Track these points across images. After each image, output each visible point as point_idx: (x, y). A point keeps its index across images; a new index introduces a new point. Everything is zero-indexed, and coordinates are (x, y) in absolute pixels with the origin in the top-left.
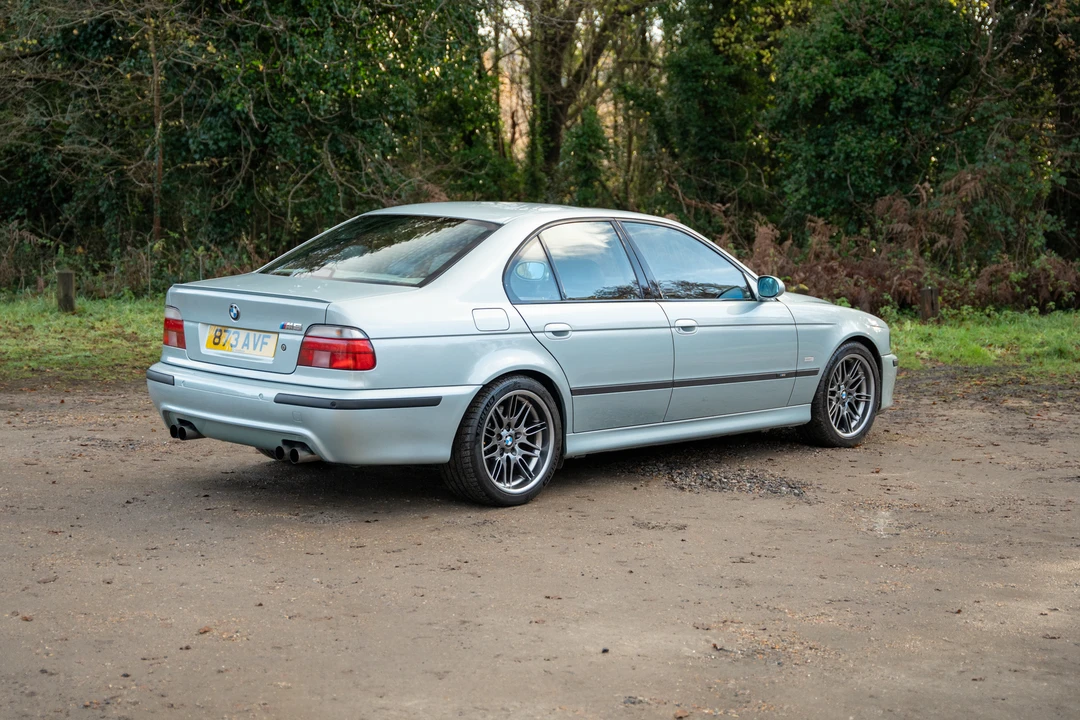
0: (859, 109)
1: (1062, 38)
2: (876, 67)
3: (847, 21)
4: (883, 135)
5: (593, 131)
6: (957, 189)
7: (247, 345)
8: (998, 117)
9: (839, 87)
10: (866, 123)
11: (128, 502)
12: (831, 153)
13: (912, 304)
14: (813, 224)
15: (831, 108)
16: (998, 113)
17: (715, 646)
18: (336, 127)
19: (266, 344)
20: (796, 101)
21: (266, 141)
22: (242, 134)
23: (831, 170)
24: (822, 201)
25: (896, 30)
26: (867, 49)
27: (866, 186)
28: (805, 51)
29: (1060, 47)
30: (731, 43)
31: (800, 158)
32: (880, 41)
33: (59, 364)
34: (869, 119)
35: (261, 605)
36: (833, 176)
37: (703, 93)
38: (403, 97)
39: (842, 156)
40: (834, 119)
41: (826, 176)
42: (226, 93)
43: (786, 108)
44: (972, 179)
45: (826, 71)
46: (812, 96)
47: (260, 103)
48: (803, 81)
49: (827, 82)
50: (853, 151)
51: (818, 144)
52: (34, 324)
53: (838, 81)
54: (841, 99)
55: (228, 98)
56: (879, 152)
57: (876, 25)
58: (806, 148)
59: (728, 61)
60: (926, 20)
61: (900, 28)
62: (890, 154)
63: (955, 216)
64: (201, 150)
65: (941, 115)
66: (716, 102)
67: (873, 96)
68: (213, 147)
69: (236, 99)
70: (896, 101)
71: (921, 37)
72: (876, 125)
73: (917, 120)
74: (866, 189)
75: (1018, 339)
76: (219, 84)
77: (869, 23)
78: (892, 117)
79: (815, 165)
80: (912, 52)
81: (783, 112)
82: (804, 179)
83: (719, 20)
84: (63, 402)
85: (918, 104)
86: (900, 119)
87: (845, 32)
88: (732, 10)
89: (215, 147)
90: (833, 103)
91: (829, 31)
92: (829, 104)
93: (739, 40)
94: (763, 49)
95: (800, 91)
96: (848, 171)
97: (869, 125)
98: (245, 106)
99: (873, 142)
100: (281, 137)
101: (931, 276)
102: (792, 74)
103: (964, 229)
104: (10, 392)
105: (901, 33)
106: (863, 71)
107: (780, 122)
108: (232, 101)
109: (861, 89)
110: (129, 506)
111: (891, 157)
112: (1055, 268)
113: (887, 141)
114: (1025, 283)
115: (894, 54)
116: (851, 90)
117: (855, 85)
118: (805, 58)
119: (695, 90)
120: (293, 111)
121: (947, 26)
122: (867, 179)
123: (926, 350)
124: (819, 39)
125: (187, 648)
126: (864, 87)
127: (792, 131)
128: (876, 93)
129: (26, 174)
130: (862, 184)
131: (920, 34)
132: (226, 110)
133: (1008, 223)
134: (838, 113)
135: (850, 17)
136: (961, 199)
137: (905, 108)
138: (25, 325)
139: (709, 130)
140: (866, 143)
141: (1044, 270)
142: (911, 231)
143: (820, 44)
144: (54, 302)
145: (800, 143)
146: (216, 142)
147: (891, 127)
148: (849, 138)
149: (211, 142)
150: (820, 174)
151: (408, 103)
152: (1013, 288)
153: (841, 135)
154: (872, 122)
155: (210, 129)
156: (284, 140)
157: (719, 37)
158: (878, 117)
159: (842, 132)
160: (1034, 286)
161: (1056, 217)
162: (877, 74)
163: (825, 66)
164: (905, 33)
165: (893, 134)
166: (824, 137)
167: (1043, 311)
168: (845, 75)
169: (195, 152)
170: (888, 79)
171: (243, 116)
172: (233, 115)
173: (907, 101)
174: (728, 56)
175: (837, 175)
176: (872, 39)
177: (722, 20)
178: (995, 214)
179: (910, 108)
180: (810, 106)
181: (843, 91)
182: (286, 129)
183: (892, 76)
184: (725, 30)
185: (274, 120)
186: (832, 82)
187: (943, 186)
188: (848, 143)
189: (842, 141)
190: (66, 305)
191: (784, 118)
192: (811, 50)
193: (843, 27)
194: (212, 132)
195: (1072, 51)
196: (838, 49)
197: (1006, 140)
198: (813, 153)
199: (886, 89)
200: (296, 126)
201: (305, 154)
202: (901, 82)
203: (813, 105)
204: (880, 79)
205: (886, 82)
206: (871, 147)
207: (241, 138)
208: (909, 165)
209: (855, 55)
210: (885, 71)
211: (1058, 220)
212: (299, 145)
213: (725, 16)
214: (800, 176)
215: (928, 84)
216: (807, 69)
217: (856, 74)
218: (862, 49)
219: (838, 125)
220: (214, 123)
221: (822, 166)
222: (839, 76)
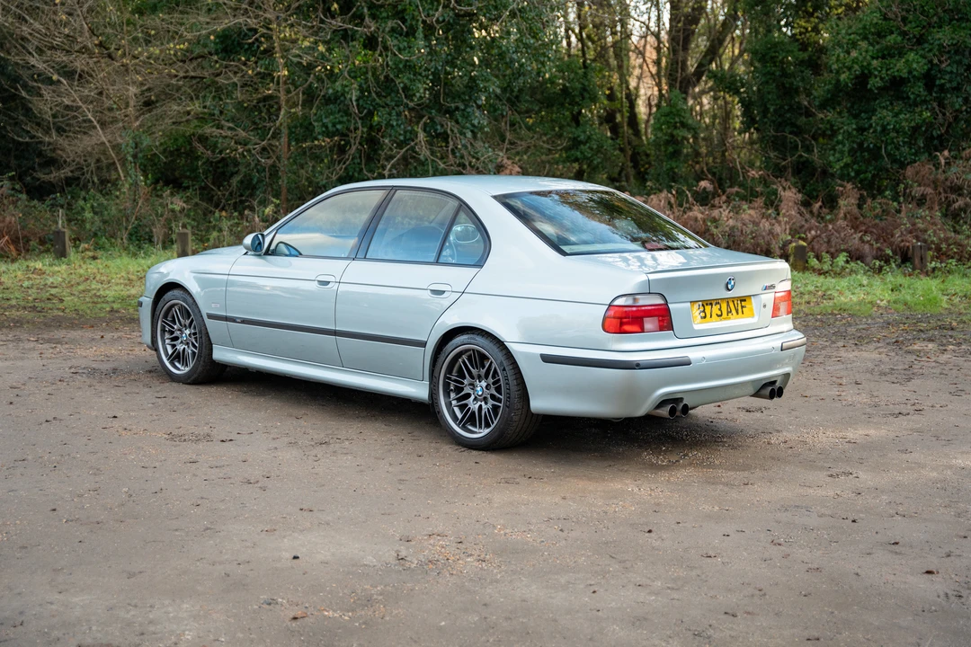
0: (896, 86)
2: (911, 49)
3: (883, 10)
4: (918, 110)
5: (678, 111)
9: (875, 69)
10: (903, 99)
12: (871, 126)
14: (841, 189)
15: (869, 86)
18: (433, 111)
20: (838, 81)
23: (870, 141)
24: (863, 168)
25: (933, 17)
26: (904, 34)
27: (901, 155)
28: (848, 37)
30: (807, 29)
31: (842, 131)
32: (918, 26)
34: (905, 96)
36: (871, 146)
37: (781, 76)
38: (487, 85)
39: (879, 129)
40: (874, 96)
41: (865, 145)
43: (831, 87)
45: (864, 53)
46: (852, 77)
48: (844, 63)
49: (865, 64)
50: (888, 124)
51: (860, 118)
53: (875, 62)
54: (878, 79)
56: (913, 124)
57: (914, 12)
58: (848, 122)
60: (959, 7)
61: (935, 15)
62: (921, 126)
64: (324, 132)
66: (792, 83)
67: (906, 75)
68: (331, 128)
69: (347, 89)
70: (929, 79)
71: (955, 22)
72: (911, 102)
73: (949, 96)
74: (901, 157)
77: (908, 10)
78: (926, 93)
79: (856, 137)
81: (828, 90)
82: (846, 149)
84: (103, 337)
85: (950, 81)
86: (934, 95)
87: (885, 19)
88: (809, 4)
90: (871, 82)
91: (870, 19)
92: (868, 83)
95: (842, 72)
96: (884, 141)
97: (906, 101)
99: (908, 115)
102: (834, 58)
105: (936, 19)
106: (899, 54)
109: (895, 70)
111: (923, 129)
113: (921, 115)
115: (929, 38)
116: (887, 70)
117: (892, 66)
118: (847, 43)
119: (773, 74)
120: (396, 99)
122: (903, 149)
123: (888, 298)
124: (861, 26)
126: (899, 67)
127: (837, 108)
128: (910, 72)
130: (897, 153)
131: (954, 19)
132: (342, 98)
134: (876, 91)
135: (888, 6)
137: (939, 85)
139: (786, 107)
140: (902, 116)
142: (931, 194)
143: (861, 31)
145: (844, 117)
146: (334, 125)
147: (925, 102)
148: (885, 112)
149: (330, 125)
150: (861, 145)
151: (491, 90)
153: (879, 109)
154: (908, 98)
155: (332, 114)
158: (913, 93)
159: (880, 107)
162: (912, 56)
164: (940, 18)
165: (927, 108)
166: (865, 112)
168: (883, 57)
170: (921, 60)
173: (940, 79)
175: (875, 145)
176: (909, 25)
177: (800, 12)
179: (943, 85)
180: (850, 85)
181: (880, 72)
182: (390, 114)
183: (925, 57)
186: (869, 64)
187: (963, 154)
188: (885, 117)
189: (879, 115)
191: (829, 96)
192: (852, 36)
193: (884, 15)
196: (878, 34)
198: (854, 126)
199: (919, 68)
201: (408, 134)
202: (934, 62)
203: (854, 85)
204: (913, 60)
205: (918, 62)
209: (892, 39)
210: (921, 52)
214: (844, 146)
215: (959, 63)
216: (849, 53)
217: (892, 56)
218: (899, 34)
219: (877, 102)
220: (334, 109)
221: (862, 138)
222: (877, 58)
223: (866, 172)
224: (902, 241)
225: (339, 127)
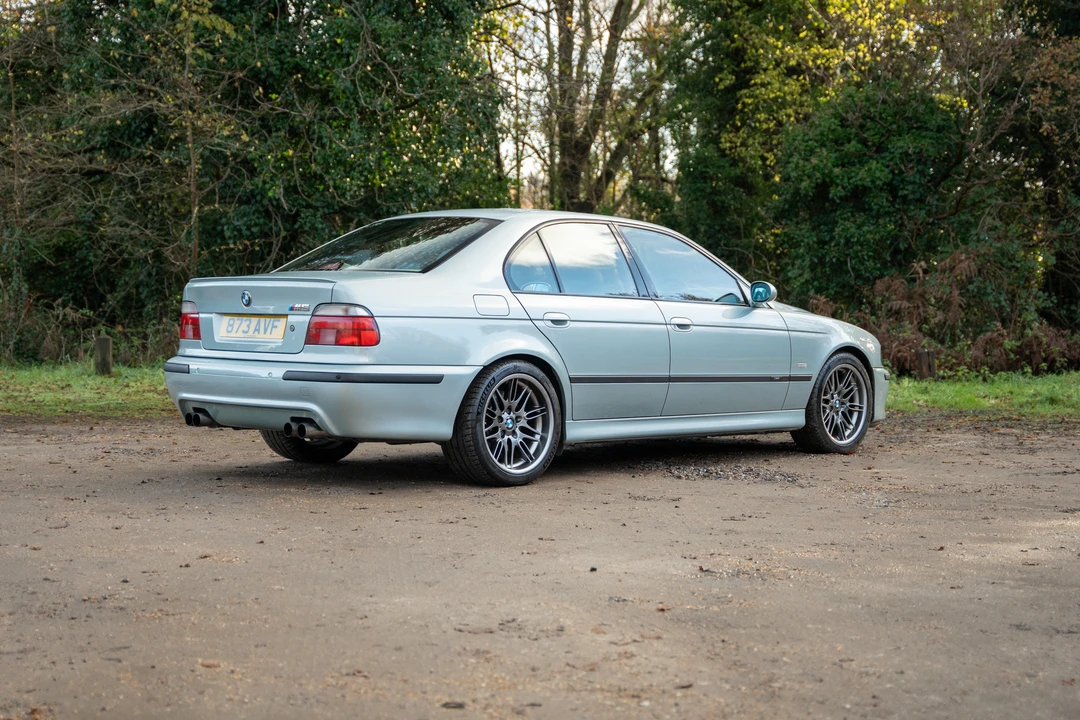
0: (857, 197)
1: (1046, 125)
2: (871, 157)
3: (844, 115)
4: (881, 221)
6: (952, 269)
7: (258, 330)
8: (989, 201)
9: (837, 177)
10: (864, 210)
11: (143, 482)
12: (832, 238)
13: (911, 369)
14: (815, 302)
15: (831, 196)
16: (988, 197)
17: (701, 569)
18: (362, 214)
19: (276, 327)
20: (797, 190)
21: (296, 226)
22: (273, 221)
23: (832, 254)
24: (824, 285)
25: (891, 124)
26: (864, 142)
27: (866, 270)
28: (805, 144)
29: (1045, 134)
30: (736, 147)
31: (802, 244)
32: (876, 134)
33: (91, 408)
34: (867, 207)
35: (262, 542)
36: (834, 260)
37: (711, 194)
38: (424, 184)
39: (842, 241)
40: (835, 206)
41: (827, 259)
42: (258, 181)
43: (788, 196)
44: (966, 259)
45: (825, 161)
46: (813, 185)
47: (290, 190)
48: (804, 171)
49: (826, 171)
50: (852, 237)
51: (821, 231)
52: (71, 383)
53: (837, 171)
54: (840, 188)
55: (260, 185)
56: (877, 237)
57: (872, 119)
58: (807, 234)
59: (734, 163)
60: (918, 115)
61: (894, 122)
62: (887, 239)
63: (951, 293)
64: (235, 236)
65: (935, 202)
66: (723, 202)
67: (870, 184)
68: (246, 232)
69: (267, 186)
70: (892, 188)
71: (914, 130)
72: (874, 213)
73: (912, 207)
74: (866, 272)
75: (1011, 393)
76: (253, 172)
77: (865, 117)
78: (889, 204)
79: (817, 251)
80: (905, 143)
81: (786, 200)
82: (807, 262)
83: (725, 127)
84: (92, 429)
85: (913, 192)
86: (897, 206)
87: (842, 126)
88: (738, 117)
89: (248, 233)
90: (833, 191)
91: (827, 125)
92: (829, 193)
93: (743, 144)
94: (767, 152)
95: (801, 180)
96: (848, 255)
97: (867, 212)
98: (276, 192)
99: (872, 228)
100: (310, 222)
101: (927, 344)
102: (792, 165)
103: (960, 306)
104: (44, 424)
105: (894, 126)
106: (860, 162)
107: (783, 211)
108: (263, 189)
109: (859, 178)
110: (144, 485)
111: (889, 242)
112: (1046, 335)
113: (885, 227)
114: (1019, 351)
115: (889, 146)
116: (849, 179)
118: (805, 151)
119: (703, 191)
120: (322, 198)
121: (938, 119)
122: (867, 263)
123: (922, 399)
124: (818, 132)
125: (187, 566)
126: (861, 176)
127: (795, 220)
128: (873, 182)
129: (72, 267)
130: (862, 268)
131: (914, 128)
132: (259, 198)
133: (1002, 299)
134: (838, 201)
135: (847, 112)
136: (956, 277)
137: (902, 196)
138: (64, 384)
139: (717, 228)
140: (865, 228)
141: (1036, 337)
142: (909, 307)
143: (819, 138)
144: (93, 368)
145: (801, 230)
146: (248, 229)
147: (888, 213)
148: (848, 224)
149: (244, 228)
150: (821, 260)
152: (1007, 355)
153: (840, 222)
154: (871, 209)
155: (242, 217)
156: (313, 225)
157: (726, 142)
158: (876, 204)
159: (842, 219)
160: (1027, 352)
161: (1047, 294)
162: (874, 164)
163: (824, 158)
164: (899, 127)
165: (890, 221)
166: (825, 224)
167: (1037, 372)
168: (843, 166)
169: (230, 238)
170: (883, 168)
171: (275, 203)
172: (265, 202)
173: (903, 189)
174: (733, 159)
175: (838, 260)
176: (868, 133)
177: (728, 126)
178: (989, 290)
179: (906, 196)
180: (811, 194)
181: (842, 180)
182: (315, 216)
183: (888, 167)
184: (731, 135)
185: (303, 207)
186: (831, 172)
188: (848, 229)
189: (842, 227)
190: (103, 369)
191: (787, 206)
192: (810, 143)
193: (841, 121)
194: (245, 219)
195: (1056, 138)
196: (836, 141)
197: (998, 223)
198: (815, 239)
199: (882, 178)
200: (324, 213)
202: (896, 172)
203: (814, 195)
204: (877, 169)
205: (882, 171)
206: (870, 232)
207: (272, 224)
208: (906, 249)
209: (852, 146)
210: (881, 161)
211: (1050, 296)
212: (327, 230)
213: (731, 122)
214: (803, 261)
215: (922, 173)
216: (807, 160)
217: (854, 165)
218: (859, 142)
219: (838, 213)
220: (248, 210)
221: (824, 252)
222: (837, 166)
223: (827, 289)
224: (899, 351)
225: (254, 230)
